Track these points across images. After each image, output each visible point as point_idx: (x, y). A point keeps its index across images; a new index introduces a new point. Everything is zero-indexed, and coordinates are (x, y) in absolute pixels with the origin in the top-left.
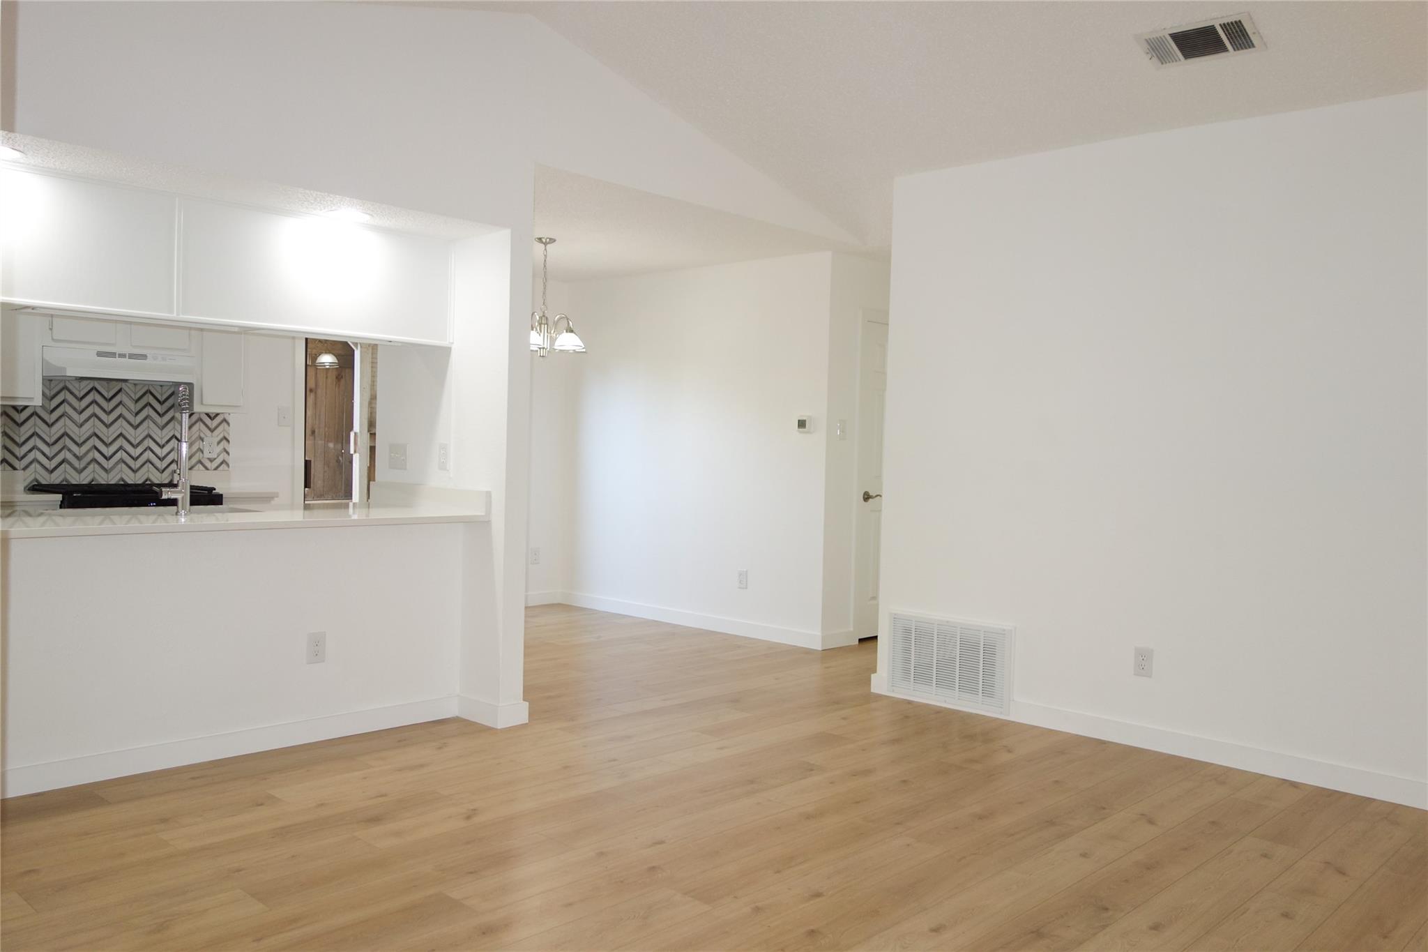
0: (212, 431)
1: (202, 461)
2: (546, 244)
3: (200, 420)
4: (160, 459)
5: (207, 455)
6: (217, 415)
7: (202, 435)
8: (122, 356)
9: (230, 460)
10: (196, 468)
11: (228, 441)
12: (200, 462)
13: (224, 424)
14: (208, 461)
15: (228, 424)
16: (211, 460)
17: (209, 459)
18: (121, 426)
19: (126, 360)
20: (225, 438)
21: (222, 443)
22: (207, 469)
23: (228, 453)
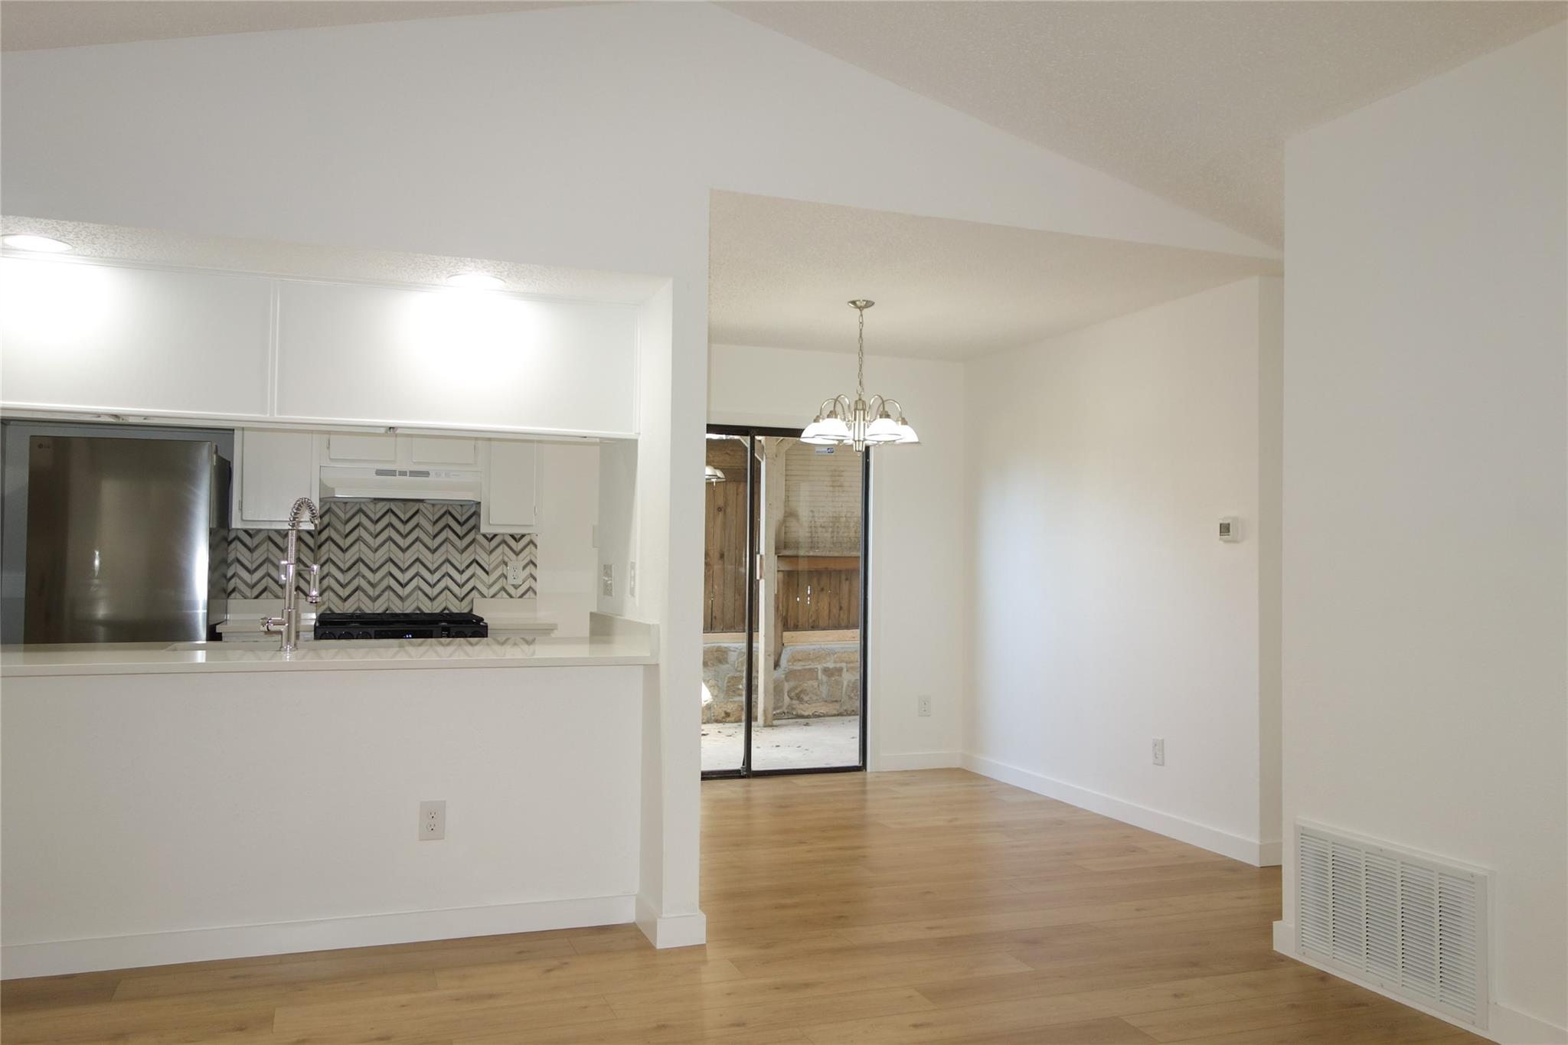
0: (517, 554)
1: (507, 588)
2: (861, 308)
3: (504, 542)
4: (459, 586)
5: (511, 580)
6: (523, 536)
7: (506, 559)
8: (403, 473)
9: (537, 586)
10: (499, 595)
11: (535, 566)
12: (503, 589)
13: (531, 545)
14: (512, 588)
15: (536, 546)
16: (516, 587)
17: (513, 585)
18: (418, 551)
19: (407, 478)
20: (532, 562)
21: (528, 568)
22: (511, 597)
23: (535, 579)
